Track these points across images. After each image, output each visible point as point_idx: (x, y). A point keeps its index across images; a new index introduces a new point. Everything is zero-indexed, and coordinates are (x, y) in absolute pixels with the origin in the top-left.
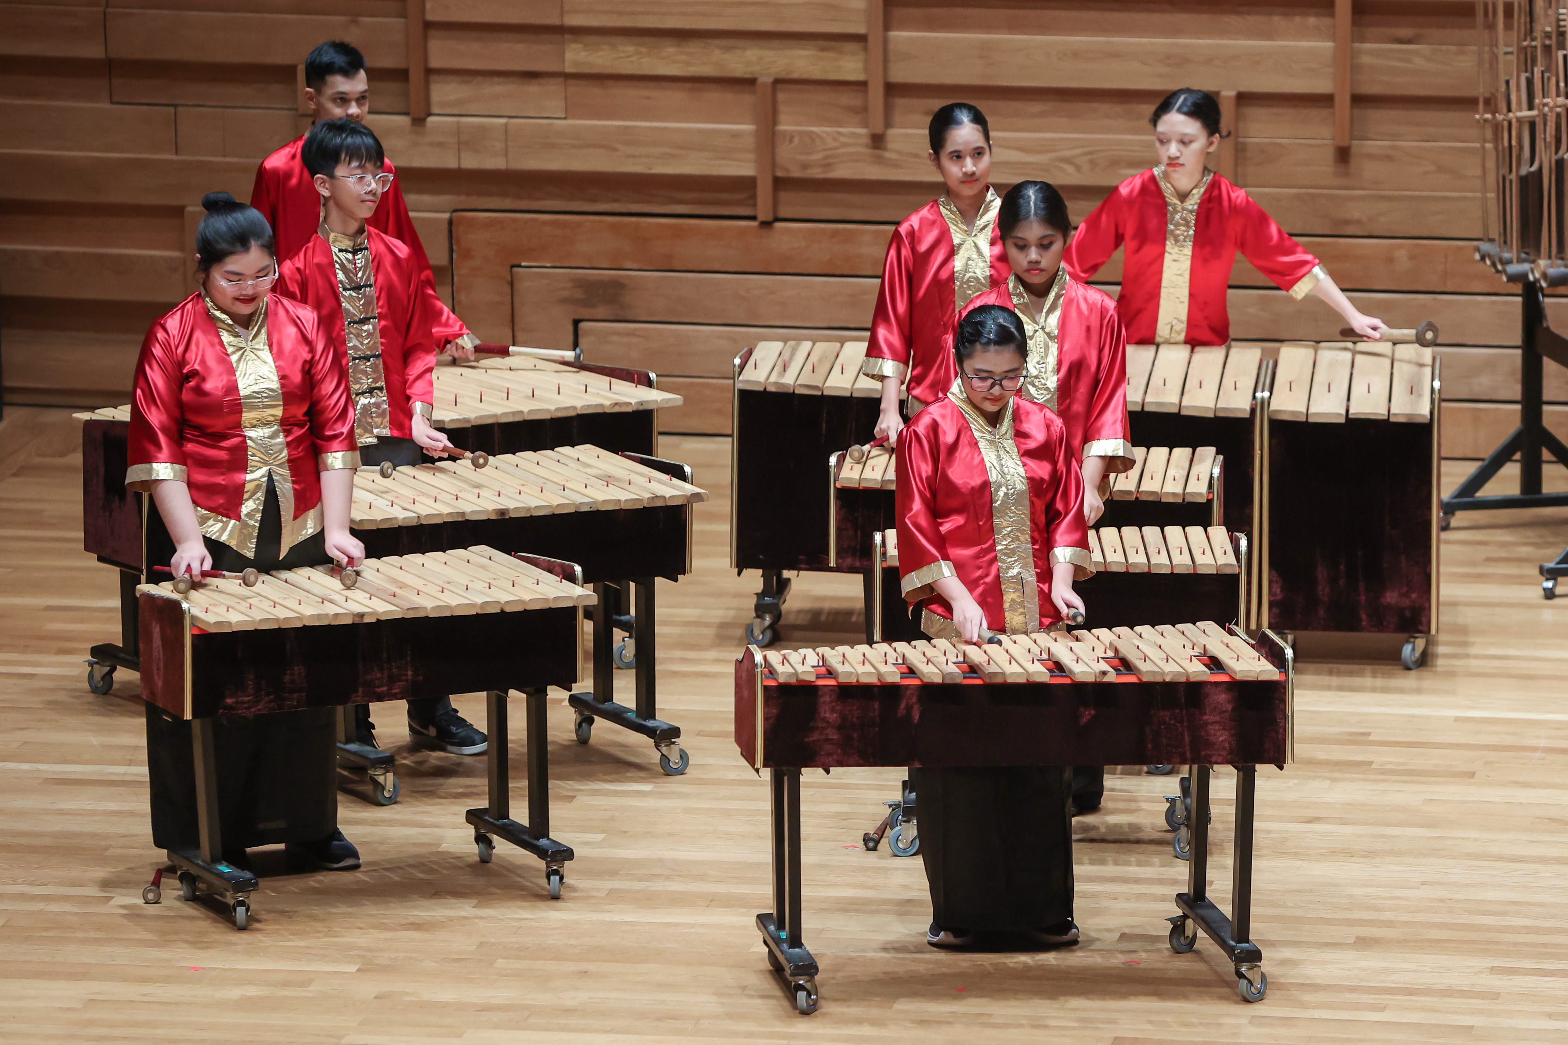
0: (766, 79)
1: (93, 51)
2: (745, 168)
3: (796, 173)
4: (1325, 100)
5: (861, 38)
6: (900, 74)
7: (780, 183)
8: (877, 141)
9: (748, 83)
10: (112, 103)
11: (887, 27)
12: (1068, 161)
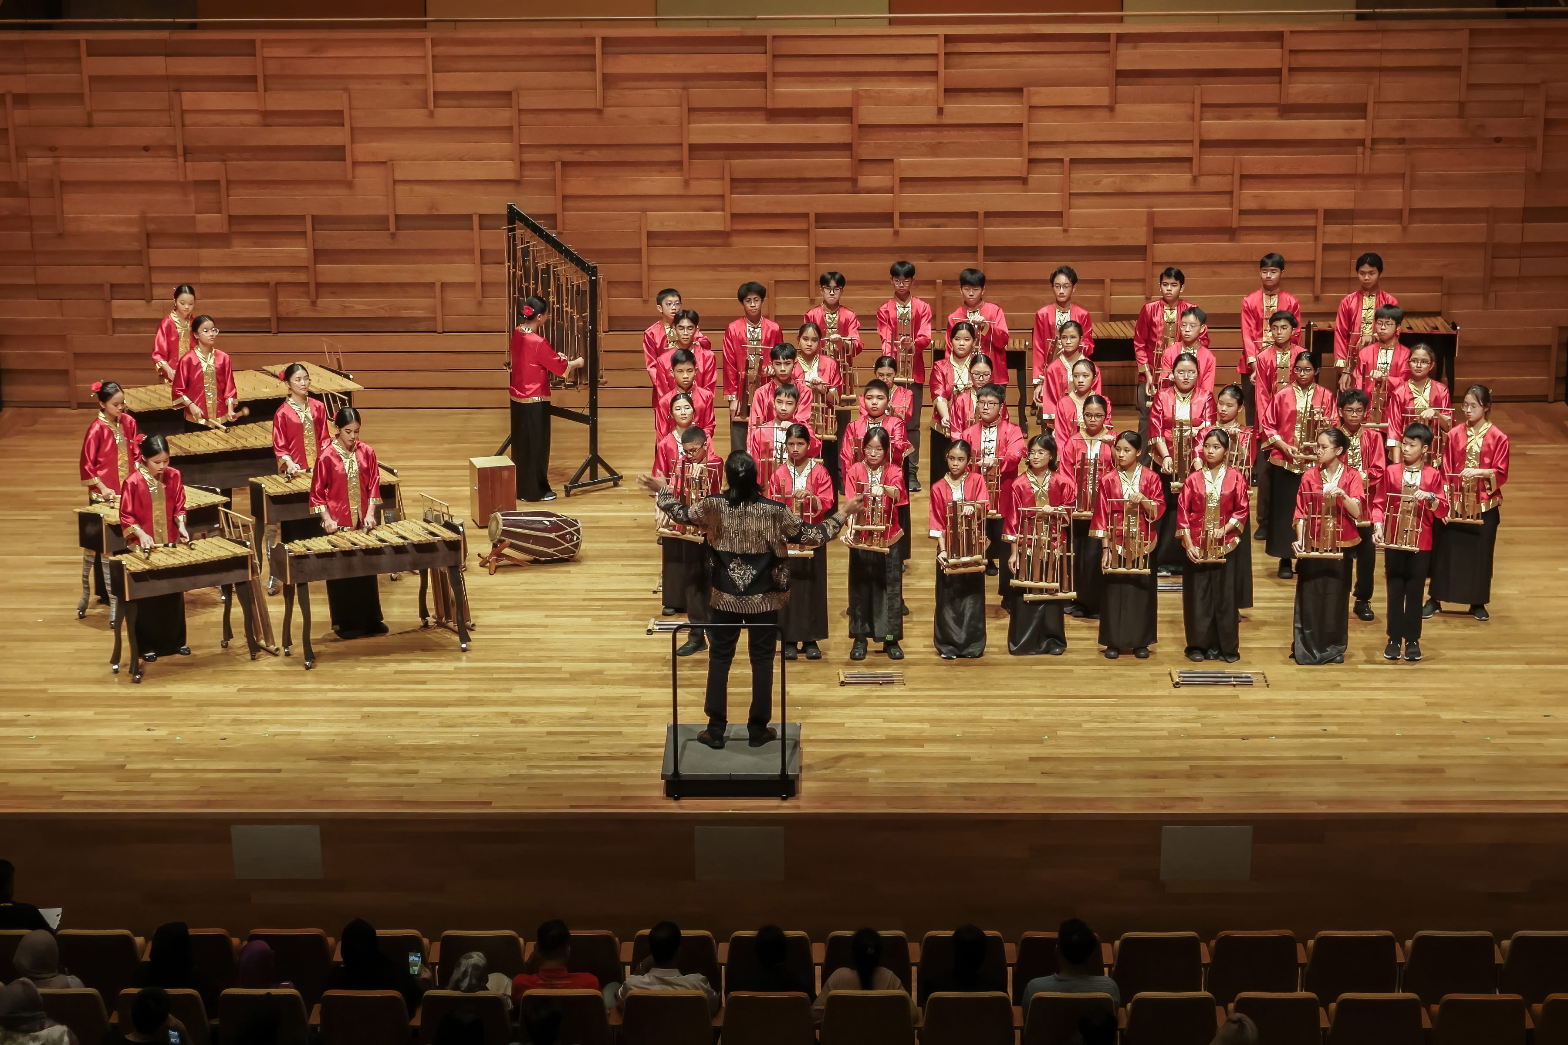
0: (272, 283)
1: (31, 281)
2: (266, 315)
3: (285, 316)
4: (472, 285)
5: (307, 267)
6: (321, 279)
7: (279, 319)
8: (314, 303)
9: (266, 285)
10: (38, 299)
11: (315, 264)
12: (382, 308)
